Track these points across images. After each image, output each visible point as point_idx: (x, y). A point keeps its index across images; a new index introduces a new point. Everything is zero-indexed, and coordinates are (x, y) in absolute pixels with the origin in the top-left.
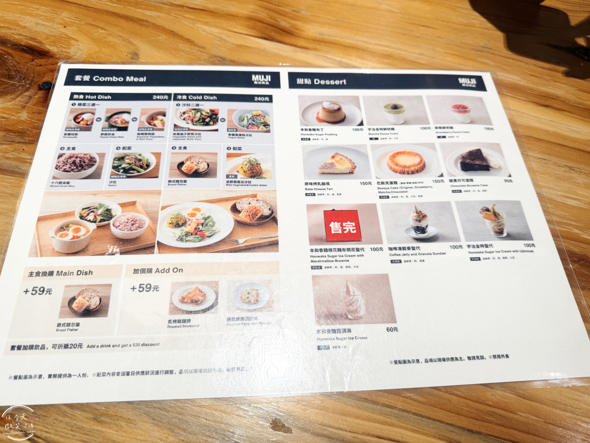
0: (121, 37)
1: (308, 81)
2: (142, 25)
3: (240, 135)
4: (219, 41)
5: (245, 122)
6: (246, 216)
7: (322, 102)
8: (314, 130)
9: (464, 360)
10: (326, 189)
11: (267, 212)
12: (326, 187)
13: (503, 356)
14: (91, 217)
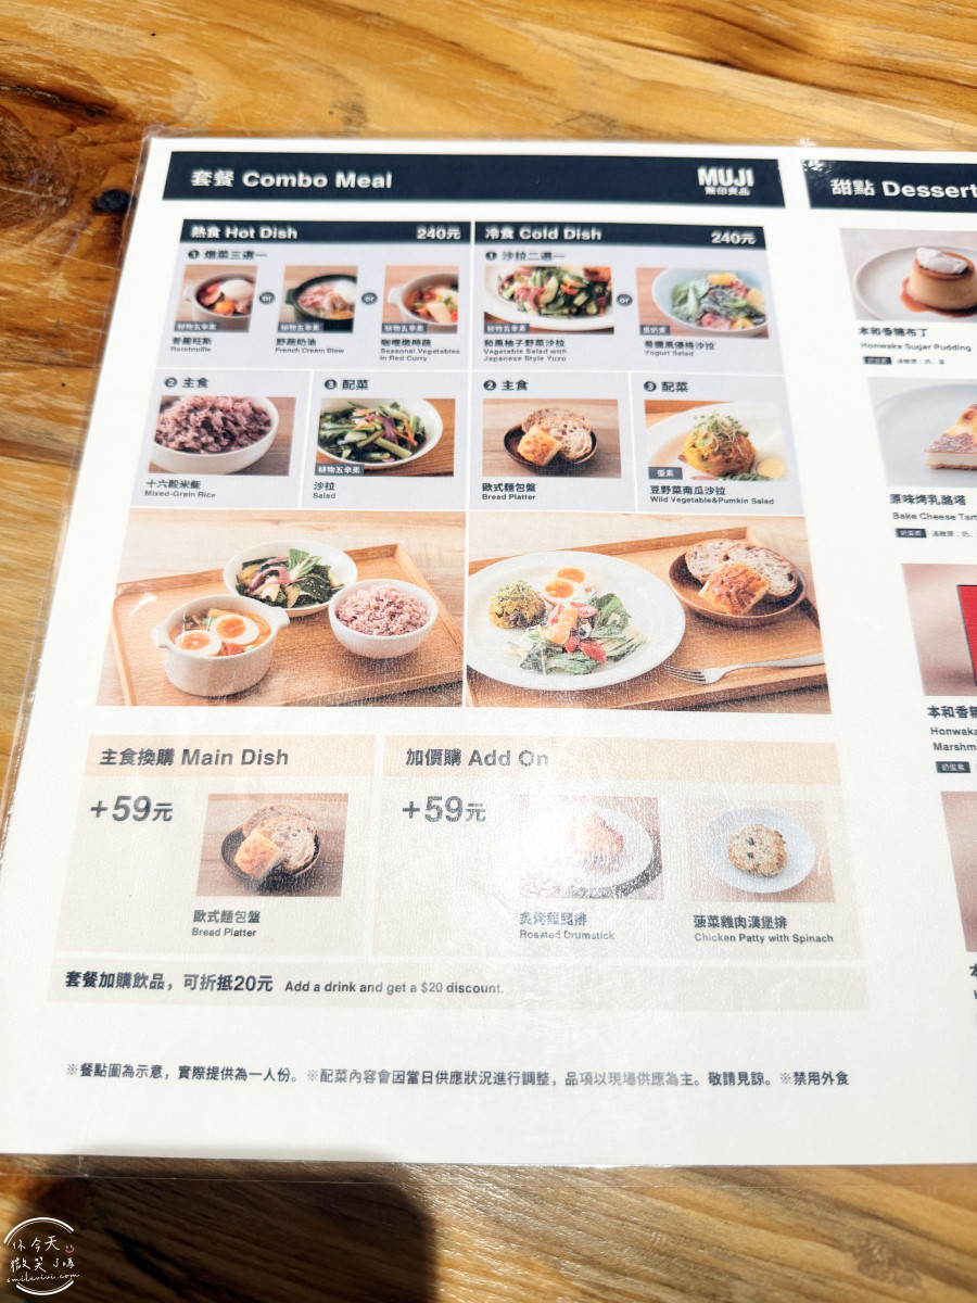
0: (312, 60)
1: (864, 188)
2: (367, 27)
3: (680, 344)
4: (590, 69)
5: (691, 306)
6: (720, 596)
7: (914, 249)
8: (900, 332)
10: (958, 517)
11: (782, 587)
12: (955, 509)
14: (270, 589)
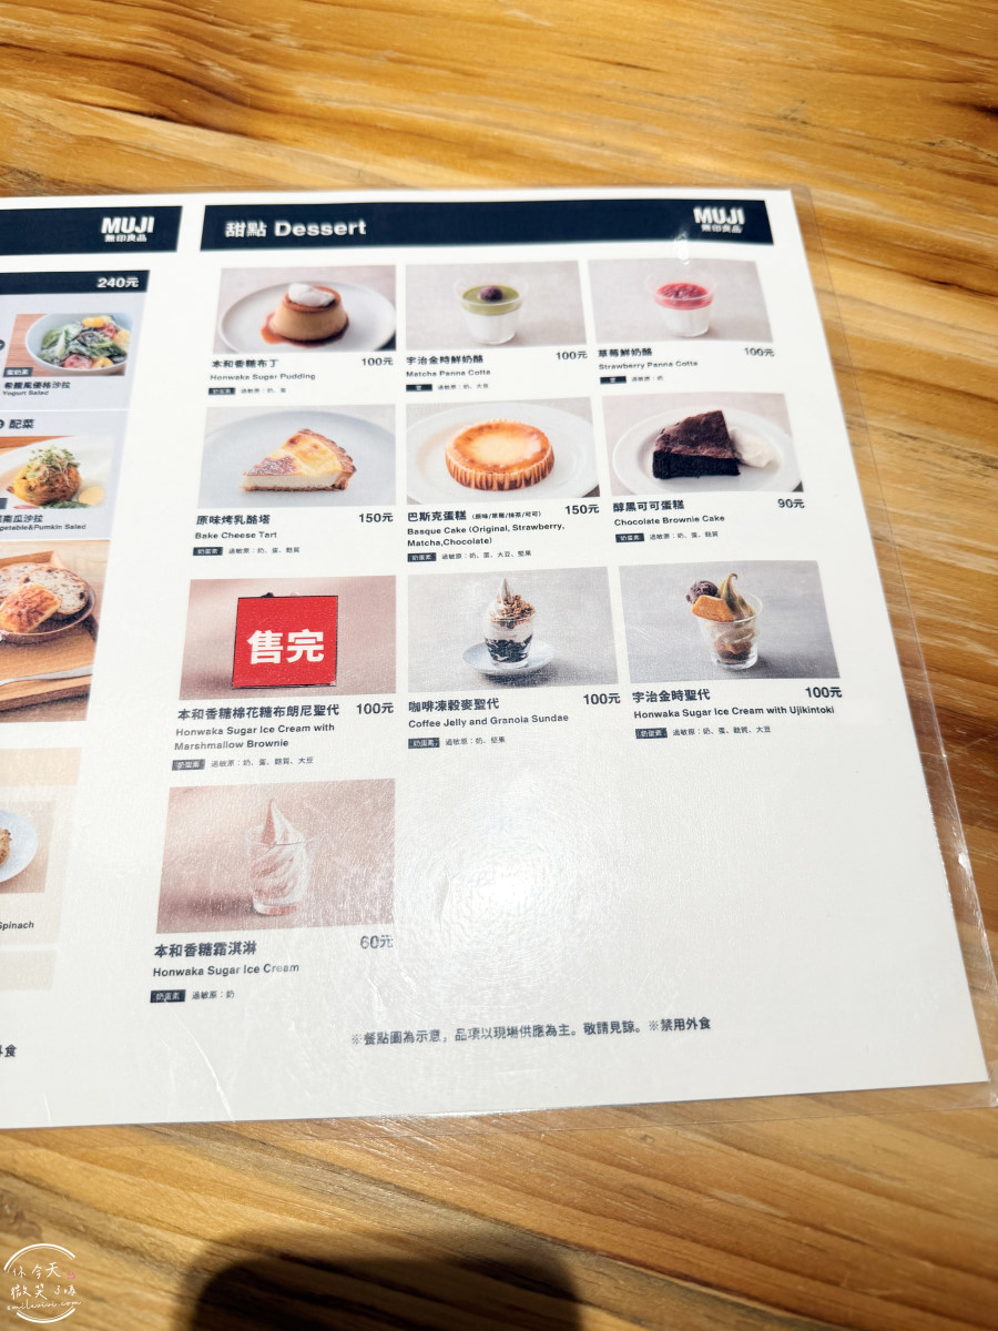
1: (257, 229)
3: (38, 385)
5: (58, 350)
6: (12, 615)
7: (285, 286)
8: (251, 363)
9: (573, 1033)
10: (258, 535)
11: (70, 604)
12: (259, 527)
13: (692, 1022)
